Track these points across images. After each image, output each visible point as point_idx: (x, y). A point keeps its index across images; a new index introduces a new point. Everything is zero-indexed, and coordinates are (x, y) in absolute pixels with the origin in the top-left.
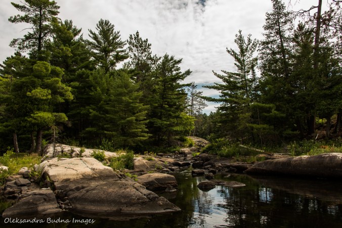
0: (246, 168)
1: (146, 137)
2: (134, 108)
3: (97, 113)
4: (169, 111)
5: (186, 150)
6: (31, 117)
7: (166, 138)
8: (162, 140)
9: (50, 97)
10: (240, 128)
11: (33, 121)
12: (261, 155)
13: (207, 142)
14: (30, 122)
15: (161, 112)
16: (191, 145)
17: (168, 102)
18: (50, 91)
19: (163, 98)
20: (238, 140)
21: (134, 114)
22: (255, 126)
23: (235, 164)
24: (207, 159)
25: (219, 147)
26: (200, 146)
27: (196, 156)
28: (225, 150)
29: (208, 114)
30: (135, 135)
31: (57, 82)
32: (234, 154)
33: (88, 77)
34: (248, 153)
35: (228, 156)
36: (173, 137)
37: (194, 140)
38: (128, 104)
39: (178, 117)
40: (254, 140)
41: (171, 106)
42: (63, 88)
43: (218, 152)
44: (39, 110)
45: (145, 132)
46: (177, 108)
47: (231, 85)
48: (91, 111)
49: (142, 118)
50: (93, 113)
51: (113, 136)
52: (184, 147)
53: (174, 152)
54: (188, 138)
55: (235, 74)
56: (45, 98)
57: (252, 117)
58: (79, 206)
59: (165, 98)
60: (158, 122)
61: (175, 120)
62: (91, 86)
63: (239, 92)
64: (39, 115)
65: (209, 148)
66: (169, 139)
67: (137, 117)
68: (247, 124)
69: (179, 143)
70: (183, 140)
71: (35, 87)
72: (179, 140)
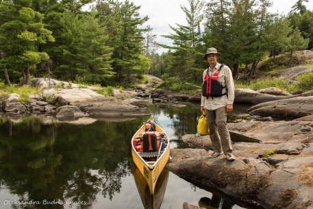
0: (187, 98)
1: (111, 74)
2: (101, 50)
3: (69, 53)
4: (129, 52)
5: (143, 86)
6: (23, 56)
7: (126, 75)
8: (123, 77)
9: (36, 39)
10: (187, 70)
11: (26, 59)
12: (199, 90)
13: (160, 80)
14: (23, 60)
15: (122, 53)
16: (147, 82)
17: (128, 44)
18: (36, 35)
19: (124, 40)
20: (185, 79)
21: (101, 54)
22: (197, 69)
23: (182, 95)
24: (161, 93)
25: (170, 84)
26: (155, 83)
27: (153, 91)
28: (175, 86)
29: (160, 54)
30: (102, 73)
31: (40, 26)
32: (181, 89)
33: (58, 19)
34: (190, 89)
35: (177, 91)
36: (132, 75)
37: (150, 78)
38: (95, 46)
39: (136, 58)
40: (196, 79)
41: (130, 48)
42: (45, 32)
43: (170, 88)
44: (28, 49)
45: (110, 70)
46: (136, 50)
47: (182, 36)
48: (64, 50)
49: (107, 58)
50: (66, 52)
51: (84, 72)
52: (141, 83)
53: (133, 87)
54: (144, 76)
55: (186, 27)
56: (32, 40)
57: (196, 62)
58: (97, 113)
59: (126, 41)
60: (120, 62)
61: (135, 61)
62: (62, 27)
63: (188, 42)
64: (30, 54)
65: (163, 85)
66: (128, 76)
67: (104, 57)
68: (192, 68)
69: (137, 80)
70: (140, 78)
71: (23, 31)
72: (137, 77)
